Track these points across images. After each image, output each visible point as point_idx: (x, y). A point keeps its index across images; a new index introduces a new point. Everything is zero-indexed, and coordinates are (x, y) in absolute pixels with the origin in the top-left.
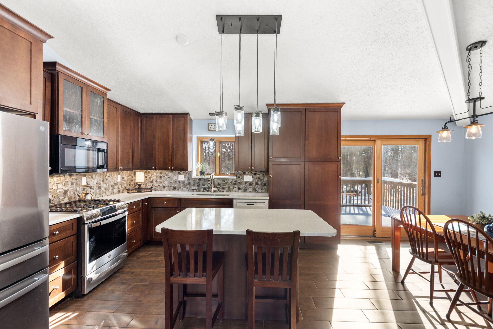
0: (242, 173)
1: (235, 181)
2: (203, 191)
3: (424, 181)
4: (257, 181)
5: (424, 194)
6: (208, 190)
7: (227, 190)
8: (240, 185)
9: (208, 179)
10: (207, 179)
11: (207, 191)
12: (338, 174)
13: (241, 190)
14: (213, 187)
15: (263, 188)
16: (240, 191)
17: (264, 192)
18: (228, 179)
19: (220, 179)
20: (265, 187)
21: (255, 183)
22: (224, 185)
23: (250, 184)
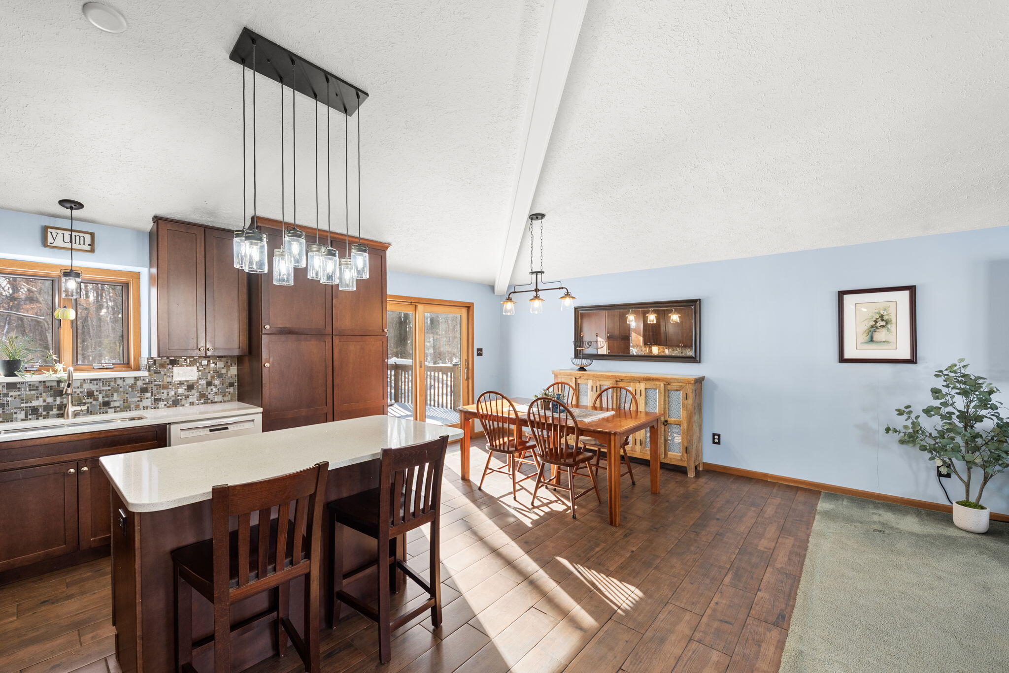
0: (168, 362)
1: (144, 382)
2: (23, 420)
3: (467, 361)
4: (209, 378)
5: (468, 379)
6: (44, 413)
7: (118, 407)
8: (162, 391)
9: (44, 382)
10: (40, 382)
11: (40, 418)
12: (384, 356)
13: (166, 403)
14: (70, 404)
15: (227, 392)
16: (162, 404)
17: (228, 401)
18: (121, 378)
19: (91, 380)
20: (231, 390)
21: (203, 382)
22: (106, 395)
23: (190, 387)
